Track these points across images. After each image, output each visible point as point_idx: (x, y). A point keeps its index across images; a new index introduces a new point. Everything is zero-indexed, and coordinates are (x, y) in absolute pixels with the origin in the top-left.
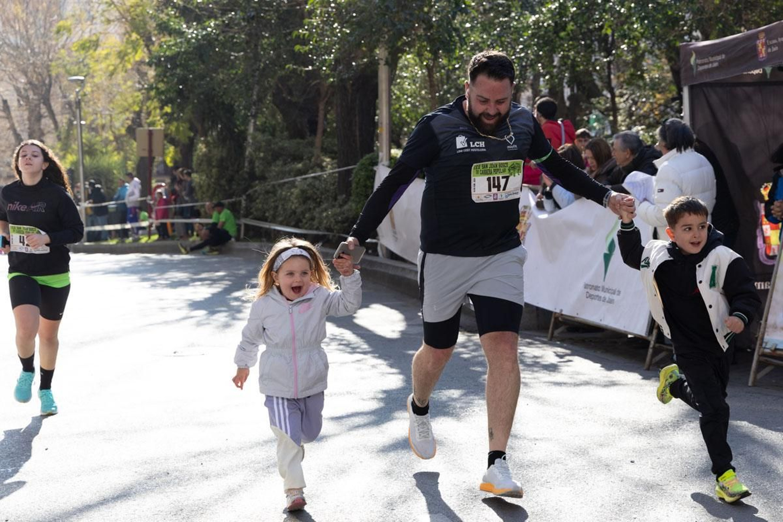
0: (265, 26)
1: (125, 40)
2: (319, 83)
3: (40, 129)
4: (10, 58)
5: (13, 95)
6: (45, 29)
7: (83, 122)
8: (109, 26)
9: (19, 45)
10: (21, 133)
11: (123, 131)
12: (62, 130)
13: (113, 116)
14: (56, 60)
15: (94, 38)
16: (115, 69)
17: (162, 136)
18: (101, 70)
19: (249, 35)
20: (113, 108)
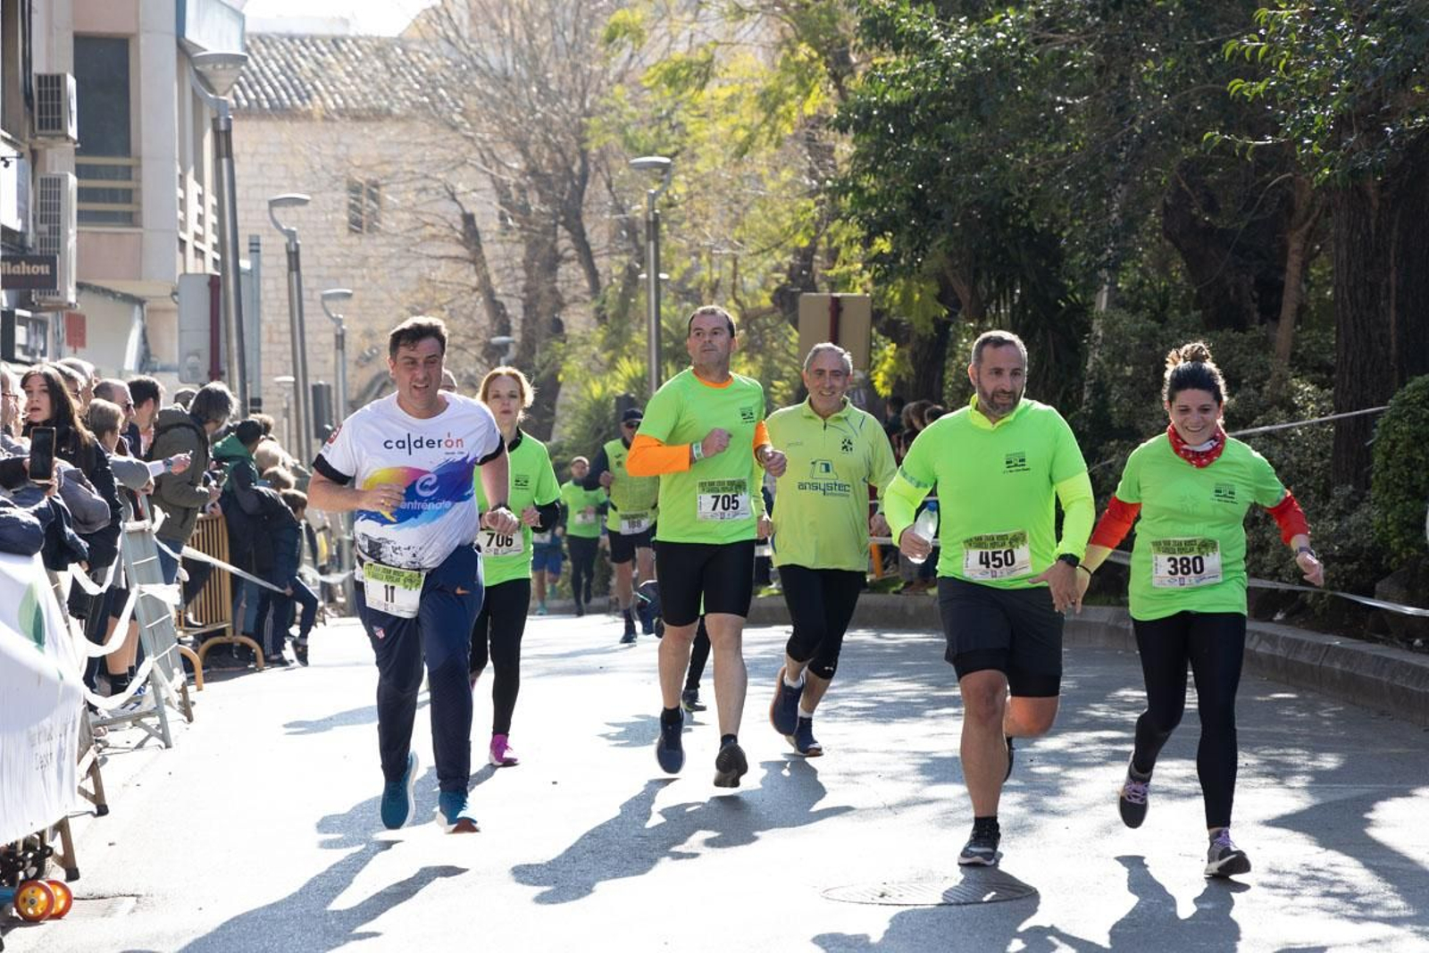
0: (1150, 26)
1: (779, 63)
2: (1290, 180)
3: (554, 291)
4: (486, 106)
5: (490, 203)
6: (576, 32)
7: (663, 276)
8: (740, 24)
9: (510, 72)
10: (504, 300)
11: (766, 301)
12: (610, 297)
13: (739, 262)
14: (603, 113)
15: (701, 56)
16: (751, 138)
17: (867, 316)
18: (714, 139)
19: (1107, 49)
20: (742, 242)
